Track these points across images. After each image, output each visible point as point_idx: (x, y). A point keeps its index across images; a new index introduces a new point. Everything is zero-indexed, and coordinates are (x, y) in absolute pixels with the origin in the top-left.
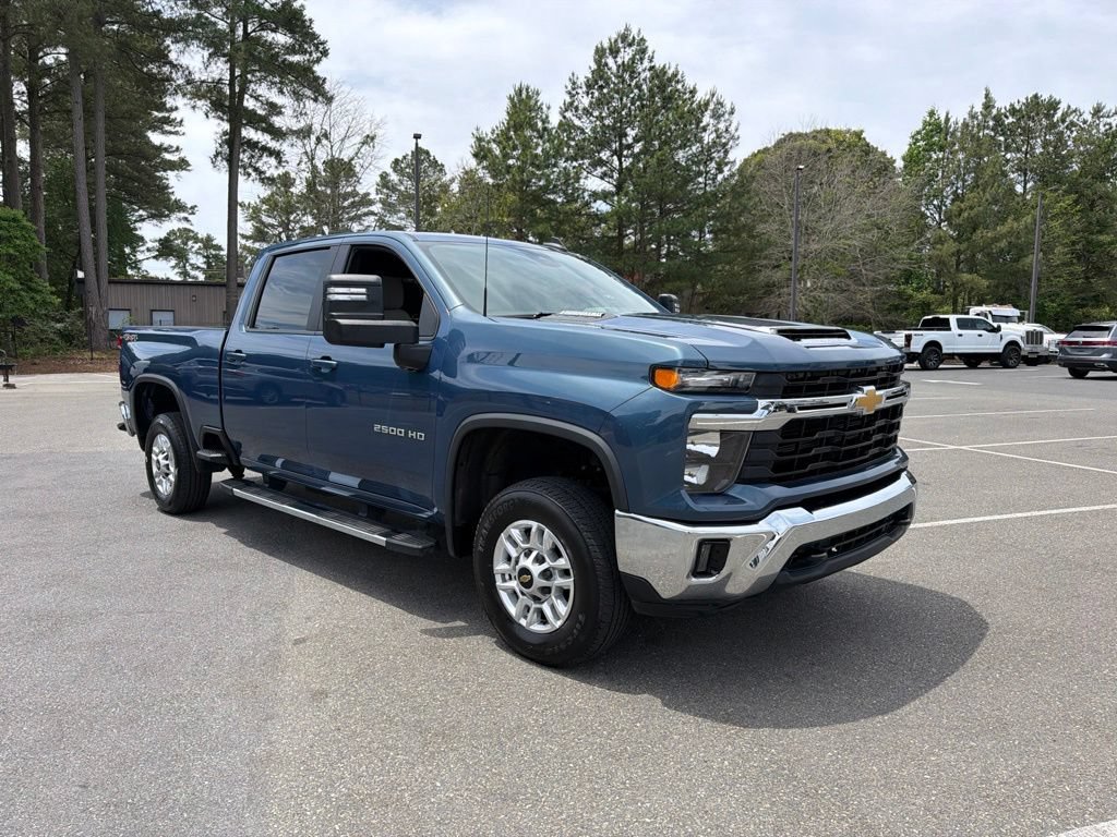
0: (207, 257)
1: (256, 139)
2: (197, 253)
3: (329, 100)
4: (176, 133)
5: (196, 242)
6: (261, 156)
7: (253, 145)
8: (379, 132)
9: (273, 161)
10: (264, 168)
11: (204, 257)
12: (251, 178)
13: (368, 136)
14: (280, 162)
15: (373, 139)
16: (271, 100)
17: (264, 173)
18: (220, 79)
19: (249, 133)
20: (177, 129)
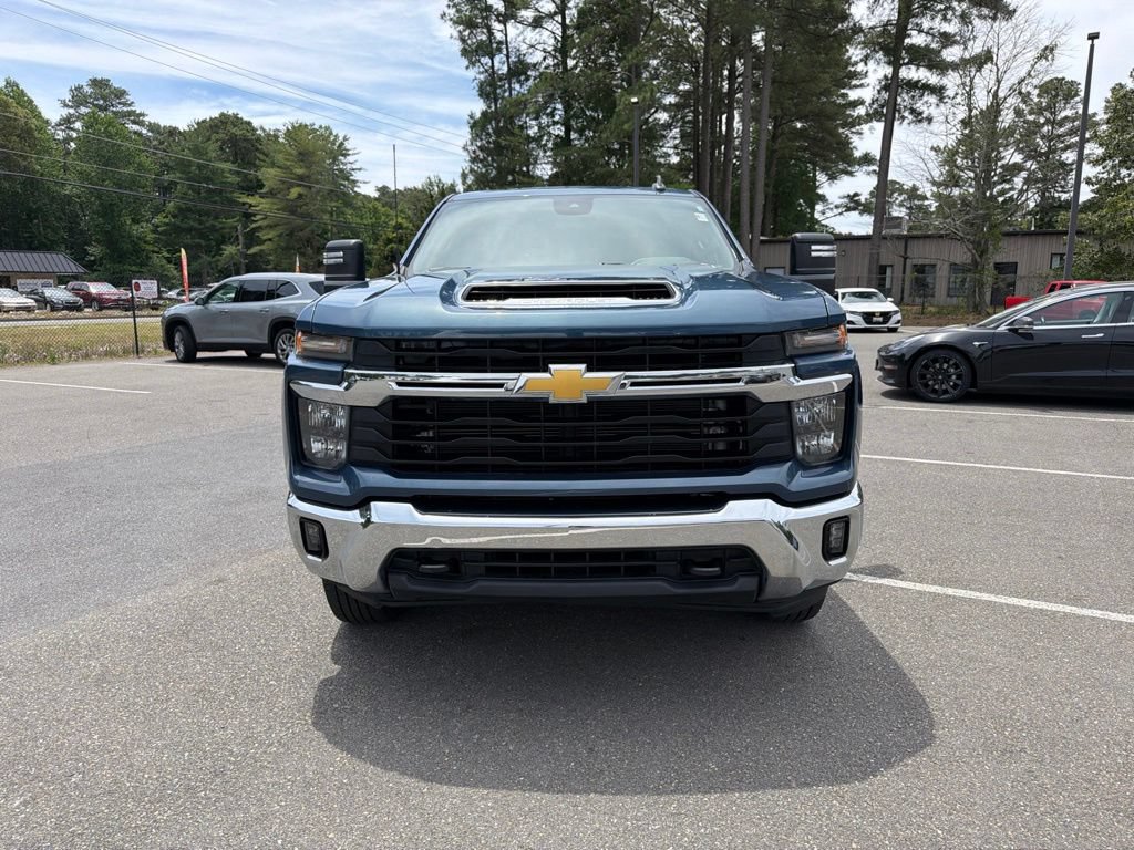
0: (910, 208)
1: (916, 78)
2: (901, 205)
3: (1010, 14)
4: (862, 86)
5: (900, 195)
6: (922, 96)
7: (912, 85)
8: (1061, 40)
9: (933, 99)
10: (924, 108)
11: (907, 208)
12: (906, 121)
13: (1046, 48)
14: (941, 99)
15: (1052, 50)
16: (942, 31)
17: (921, 114)
18: (889, 21)
19: (910, 73)
20: (862, 81)
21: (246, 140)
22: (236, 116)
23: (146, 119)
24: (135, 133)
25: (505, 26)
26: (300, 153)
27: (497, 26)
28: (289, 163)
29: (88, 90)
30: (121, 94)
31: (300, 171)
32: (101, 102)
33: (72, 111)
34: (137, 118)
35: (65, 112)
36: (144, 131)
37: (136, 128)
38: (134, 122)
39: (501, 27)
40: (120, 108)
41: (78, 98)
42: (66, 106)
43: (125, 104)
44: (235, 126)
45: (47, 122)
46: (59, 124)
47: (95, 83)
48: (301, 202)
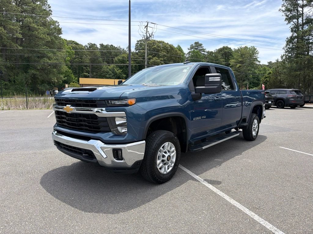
21: (229, 53)
22: (227, 47)
23: (206, 50)
24: (203, 54)
25: (303, 9)
26: (241, 55)
27: (300, 9)
28: (237, 58)
29: (194, 45)
30: (201, 45)
31: (240, 60)
32: (196, 47)
33: (190, 50)
34: (204, 50)
35: (189, 51)
36: (205, 53)
37: (203, 53)
38: (203, 51)
39: (301, 9)
40: (201, 48)
41: (192, 47)
42: (189, 49)
43: (201, 47)
44: (226, 49)
45: (184, 54)
46: (188, 54)
47: (196, 43)
48: (239, 68)
